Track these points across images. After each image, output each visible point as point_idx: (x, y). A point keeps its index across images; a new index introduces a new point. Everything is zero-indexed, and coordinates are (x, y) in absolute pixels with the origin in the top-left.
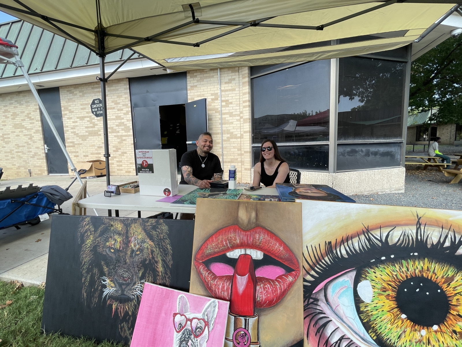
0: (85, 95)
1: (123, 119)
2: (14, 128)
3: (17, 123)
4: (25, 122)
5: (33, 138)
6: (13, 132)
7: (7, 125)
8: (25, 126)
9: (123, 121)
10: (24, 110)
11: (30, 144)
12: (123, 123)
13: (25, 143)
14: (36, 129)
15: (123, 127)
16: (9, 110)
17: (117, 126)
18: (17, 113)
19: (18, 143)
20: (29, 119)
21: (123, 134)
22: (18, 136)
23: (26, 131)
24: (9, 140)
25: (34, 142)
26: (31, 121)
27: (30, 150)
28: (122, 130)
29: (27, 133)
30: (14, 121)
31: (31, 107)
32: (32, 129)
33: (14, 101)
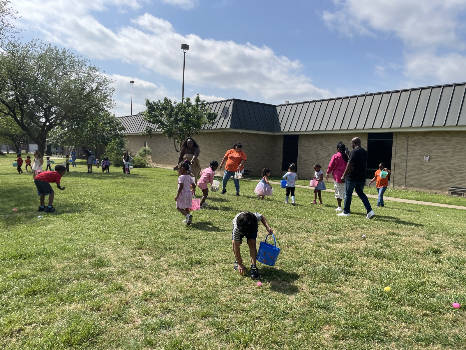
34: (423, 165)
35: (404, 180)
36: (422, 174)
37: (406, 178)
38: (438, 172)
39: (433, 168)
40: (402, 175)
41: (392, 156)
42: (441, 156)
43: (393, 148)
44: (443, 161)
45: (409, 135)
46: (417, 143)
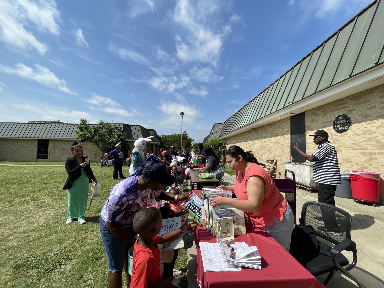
0: (328, 114)
1: (375, 133)
2: (275, 144)
3: (276, 140)
4: (281, 139)
5: (284, 151)
6: (274, 146)
7: (272, 142)
8: (281, 142)
9: (374, 136)
10: (281, 132)
11: (282, 155)
12: (375, 138)
13: (280, 154)
14: (287, 144)
15: (374, 143)
16: (273, 133)
17: (364, 141)
18: (277, 134)
19: (276, 154)
20: (283, 138)
21: (374, 151)
22: (276, 149)
23: (281, 146)
24: (272, 151)
25: (285, 154)
26: (284, 139)
27: (282, 159)
28: (373, 146)
29: (281, 147)
30: (276, 139)
31: (285, 130)
32: (284, 144)
33: (276, 127)
34: (60, 152)
35: (53, 158)
36: (60, 155)
37: (54, 157)
38: (66, 155)
39: (64, 153)
40: (53, 156)
41: (49, 149)
42: (67, 149)
43: (49, 146)
44: (67, 150)
45: (55, 141)
46: (58, 144)
